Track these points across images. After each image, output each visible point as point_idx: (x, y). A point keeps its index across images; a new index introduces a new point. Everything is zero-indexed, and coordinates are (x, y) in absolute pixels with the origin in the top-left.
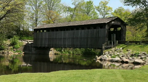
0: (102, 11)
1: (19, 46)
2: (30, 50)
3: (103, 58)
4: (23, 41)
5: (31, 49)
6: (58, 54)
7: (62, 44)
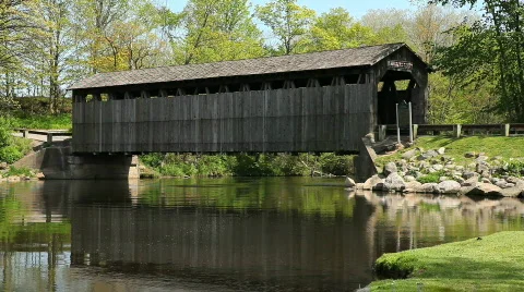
0: (279, 23)
1: (17, 153)
2: (63, 164)
3: (387, 185)
4: (27, 133)
5: (66, 160)
6: (151, 177)
7: (197, 140)
